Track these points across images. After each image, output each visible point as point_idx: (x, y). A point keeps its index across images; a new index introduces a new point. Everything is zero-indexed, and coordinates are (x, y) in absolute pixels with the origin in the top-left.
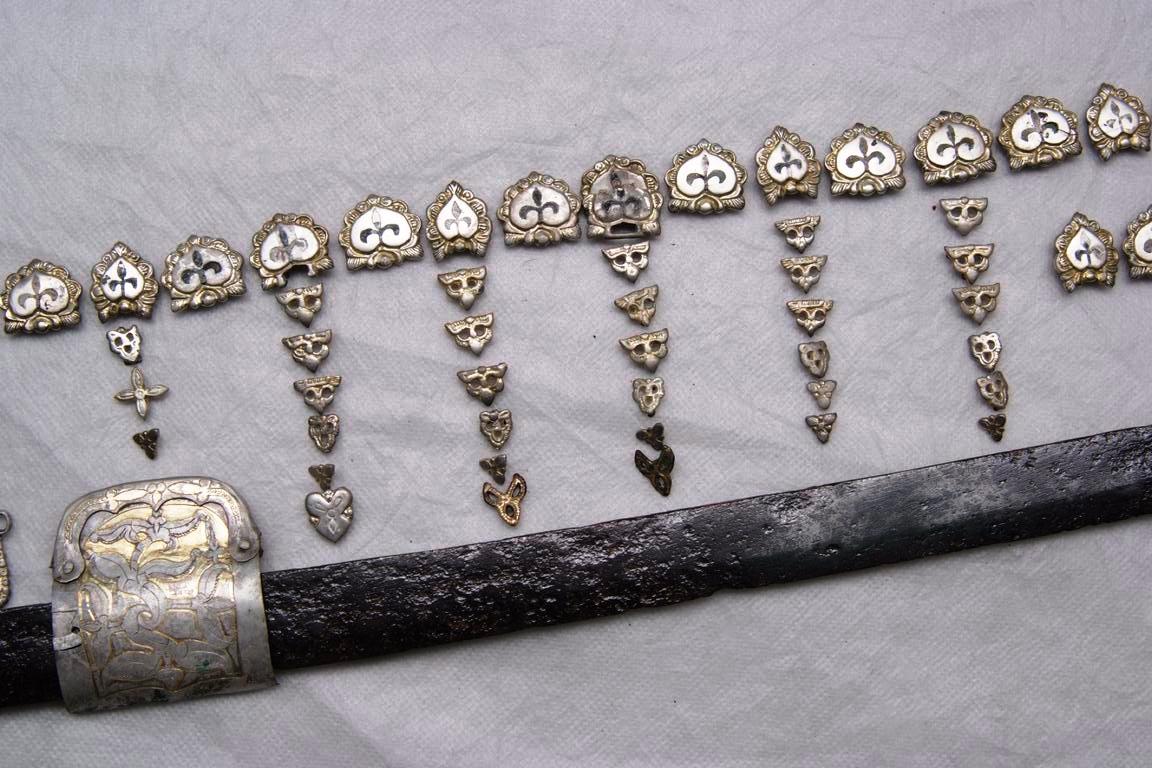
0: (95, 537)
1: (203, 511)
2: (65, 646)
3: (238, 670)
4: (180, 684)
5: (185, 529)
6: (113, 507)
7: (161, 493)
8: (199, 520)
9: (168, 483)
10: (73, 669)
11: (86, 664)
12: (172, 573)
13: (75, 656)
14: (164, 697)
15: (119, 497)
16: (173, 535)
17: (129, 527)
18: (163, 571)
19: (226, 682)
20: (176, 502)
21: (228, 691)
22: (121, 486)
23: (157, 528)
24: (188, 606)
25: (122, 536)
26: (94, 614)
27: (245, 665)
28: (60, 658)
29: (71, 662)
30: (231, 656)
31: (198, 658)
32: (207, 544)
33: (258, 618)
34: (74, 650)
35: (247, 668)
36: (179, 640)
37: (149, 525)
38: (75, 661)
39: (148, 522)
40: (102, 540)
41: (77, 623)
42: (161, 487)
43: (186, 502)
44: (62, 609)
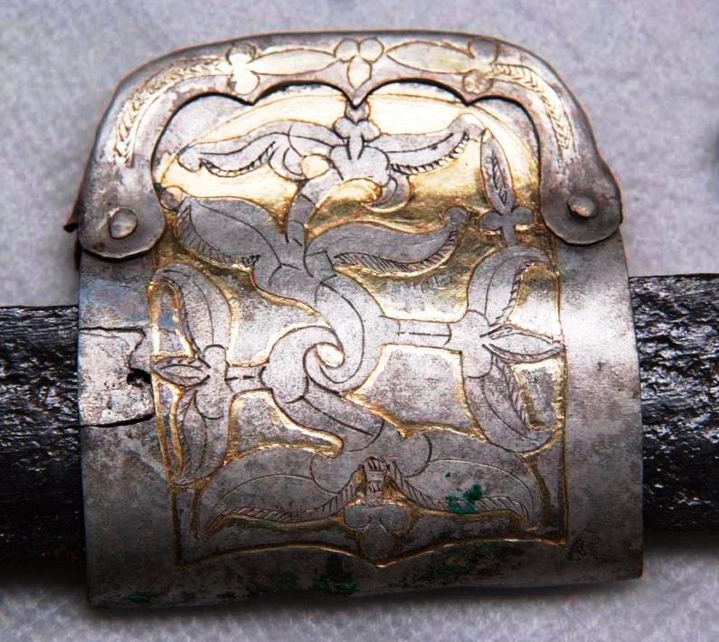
0: (192, 158)
1: (473, 117)
2: (109, 416)
3: (554, 519)
4: (401, 543)
5: (429, 156)
6: (246, 87)
7: (370, 63)
8: (465, 136)
9: (388, 42)
10: (126, 478)
11: (159, 467)
12: (395, 256)
13: (132, 444)
14: (348, 577)
15: (260, 66)
16: (398, 169)
17: (282, 142)
18: (375, 251)
19: (516, 550)
20: (408, 89)
21: (513, 581)
22: (267, 39)
23: (356, 147)
24: (441, 341)
25: (265, 158)
26: (192, 342)
27: (573, 510)
28: (94, 448)
29: (120, 460)
30: (541, 481)
31: (457, 478)
32: (484, 199)
33: (621, 387)
34: (134, 430)
35: (577, 518)
36: (408, 424)
37: (334, 140)
38: (132, 457)
39: (334, 130)
40: (210, 167)
41: (143, 362)
42: (370, 50)
43: (433, 91)
44: (106, 321)
